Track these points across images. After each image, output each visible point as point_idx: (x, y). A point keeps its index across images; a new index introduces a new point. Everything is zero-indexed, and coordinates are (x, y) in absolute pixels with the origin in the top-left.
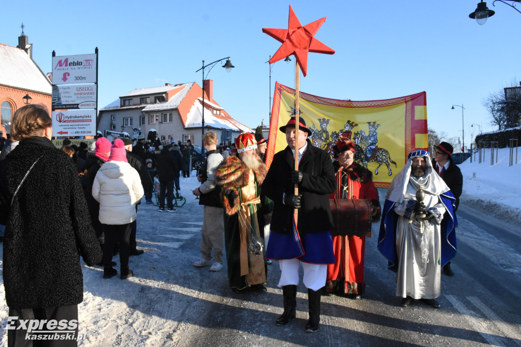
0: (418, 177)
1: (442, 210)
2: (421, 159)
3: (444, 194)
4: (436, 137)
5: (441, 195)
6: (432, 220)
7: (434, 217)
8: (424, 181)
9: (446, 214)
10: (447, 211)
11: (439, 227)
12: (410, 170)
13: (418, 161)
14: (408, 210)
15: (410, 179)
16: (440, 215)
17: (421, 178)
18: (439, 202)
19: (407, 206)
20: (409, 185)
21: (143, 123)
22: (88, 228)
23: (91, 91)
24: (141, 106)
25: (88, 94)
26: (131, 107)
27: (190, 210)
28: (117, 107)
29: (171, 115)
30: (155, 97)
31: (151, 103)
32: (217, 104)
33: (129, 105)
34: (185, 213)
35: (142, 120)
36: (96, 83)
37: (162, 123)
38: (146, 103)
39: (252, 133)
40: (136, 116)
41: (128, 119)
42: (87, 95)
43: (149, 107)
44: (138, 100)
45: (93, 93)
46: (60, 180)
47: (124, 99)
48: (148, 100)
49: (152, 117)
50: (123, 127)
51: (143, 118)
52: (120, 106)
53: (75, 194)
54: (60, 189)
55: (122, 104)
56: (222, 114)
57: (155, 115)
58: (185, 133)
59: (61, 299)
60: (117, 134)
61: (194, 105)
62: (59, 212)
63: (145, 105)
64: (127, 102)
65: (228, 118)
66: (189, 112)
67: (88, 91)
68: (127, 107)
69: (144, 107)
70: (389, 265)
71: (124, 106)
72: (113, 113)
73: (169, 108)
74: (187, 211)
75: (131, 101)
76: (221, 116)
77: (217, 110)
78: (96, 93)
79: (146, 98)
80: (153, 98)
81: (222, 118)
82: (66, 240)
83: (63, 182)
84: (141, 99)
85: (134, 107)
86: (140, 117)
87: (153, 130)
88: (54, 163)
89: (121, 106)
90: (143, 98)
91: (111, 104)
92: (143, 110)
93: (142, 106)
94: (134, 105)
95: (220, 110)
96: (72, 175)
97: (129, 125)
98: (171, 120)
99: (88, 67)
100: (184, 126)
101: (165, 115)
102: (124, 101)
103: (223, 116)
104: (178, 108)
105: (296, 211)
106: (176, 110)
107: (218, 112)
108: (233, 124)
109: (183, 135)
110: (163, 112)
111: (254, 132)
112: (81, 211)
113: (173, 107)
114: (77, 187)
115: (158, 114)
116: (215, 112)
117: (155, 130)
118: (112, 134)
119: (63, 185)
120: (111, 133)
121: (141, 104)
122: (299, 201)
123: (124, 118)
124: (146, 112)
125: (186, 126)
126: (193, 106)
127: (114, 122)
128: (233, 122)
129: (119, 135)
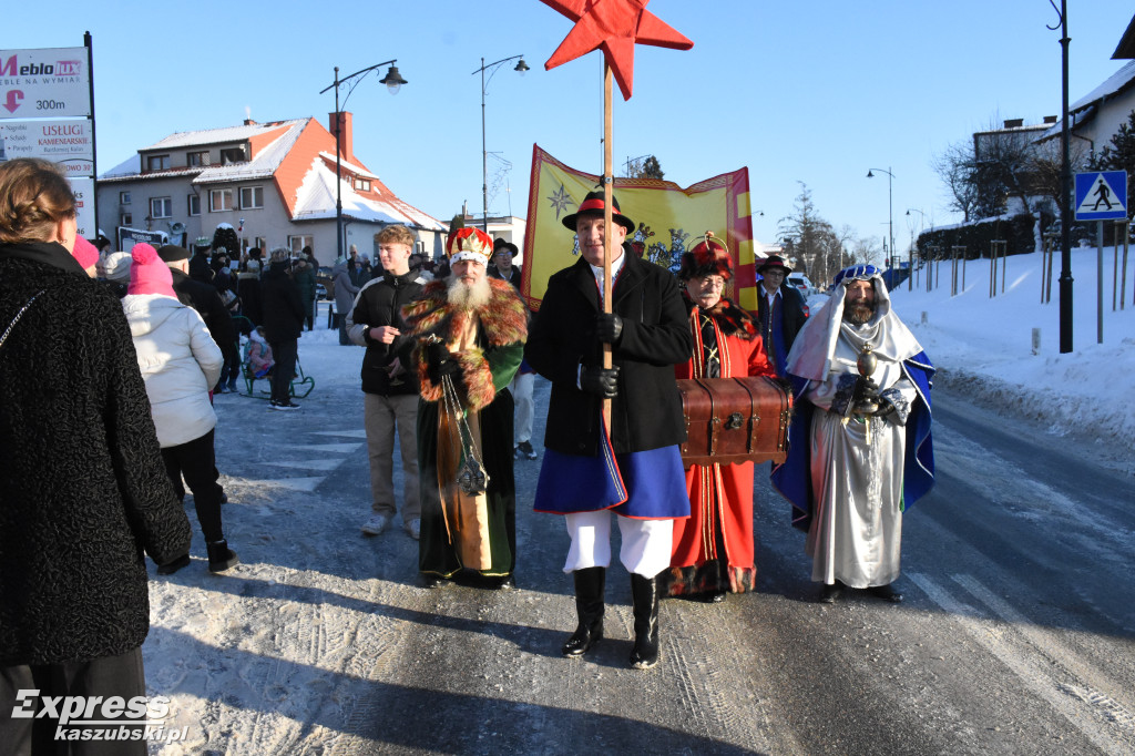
0: (858, 325)
1: (909, 394)
2: (864, 284)
3: (912, 358)
4: (833, 236)
5: (906, 362)
6: (890, 416)
7: (894, 409)
8: (872, 332)
9: (918, 402)
10: (918, 395)
11: (902, 431)
12: (840, 308)
13: (859, 288)
14: (841, 396)
15: (841, 329)
16: (907, 403)
17: (866, 326)
18: (903, 377)
19: (838, 386)
20: (840, 342)
21: (197, 210)
22: (152, 475)
23: (80, 136)
24: (189, 171)
25: (72, 141)
26: (165, 174)
27: (324, 403)
28: (134, 174)
29: (259, 191)
30: (222, 151)
31: (213, 165)
32: (364, 167)
33: (162, 170)
34: (315, 412)
35: (194, 205)
36: (92, 117)
37: (240, 209)
38: (201, 165)
39: (444, 231)
40: (179, 194)
41: (160, 202)
42: (69, 146)
43: (209, 174)
44: (181, 158)
45: (85, 141)
46: (83, 355)
47: (150, 157)
48: (206, 158)
49: (217, 196)
50: (149, 219)
51: (196, 200)
52: (139, 171)
53: (121, 392)
54: (84, 379)
55: (146, 167)
56: (376, 189)
57: (222, 192)
58: (293, 231)
59: (82, 642)
60: (145, 234)
61: (311, 168)
62: (80, 435)
63: (200, 170)
64: (156, 163)
65: (387, 197)
66: (301, 184)
67: (72, 136)
68: (158, 175)
69: (196, 175)
70: (794, 518)
71: (150, 171)
72: (123, 189)
73: (255, 175)
74: (318, 407)
75: (167, 163)
76: (372, 193)
77: (363, 179)
78: (90, 139)
79: (201, 153)
80: (216, 153)
81: (376, 197)
82: (97, 503)
83: (90, 359)
84: (188, 155)
85: (173, 174)
86: (189, 196)
87: (225, 226)
88: (69, 312)
89: (143, 172)
90: (194, 154)
91: (118, 166)
92: (196, 180)
93: (193, 171)
94: (173, 170)
95: (369, 180)
96: (114, 343)
97: (163, 216)
98: (259, 203)
99: (69, 77)
100: (290, 216)
101: (247, 193)
102: (150, 159)
103: (376, 194)
104: (276, 175)
105: (608, 404)
106: (272, 179)
107: (366, 185)
108: (400, 211)
109: (289, 237)
110: (241, 185)
111: (448, 228)
112: (135, 433)
113: (263, 175)
114: (124, 372)
115: (230, 191)
116: (358, 183)
117: (230, 227)
118: (133, 236)
119: (91, 367)
120: (132, 232)
121: (189, 167)
122: (614, 380)
123: (150, 200)
124: (203, 185)
125: (295, 217)
126: (309, 172)
127: (128, 209)
128: (399, 208)
129: (149, 238)
